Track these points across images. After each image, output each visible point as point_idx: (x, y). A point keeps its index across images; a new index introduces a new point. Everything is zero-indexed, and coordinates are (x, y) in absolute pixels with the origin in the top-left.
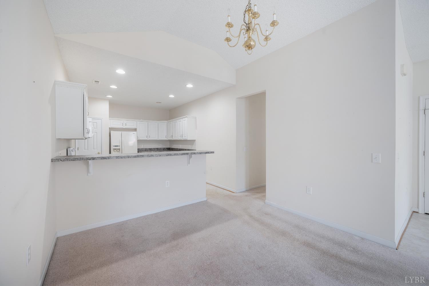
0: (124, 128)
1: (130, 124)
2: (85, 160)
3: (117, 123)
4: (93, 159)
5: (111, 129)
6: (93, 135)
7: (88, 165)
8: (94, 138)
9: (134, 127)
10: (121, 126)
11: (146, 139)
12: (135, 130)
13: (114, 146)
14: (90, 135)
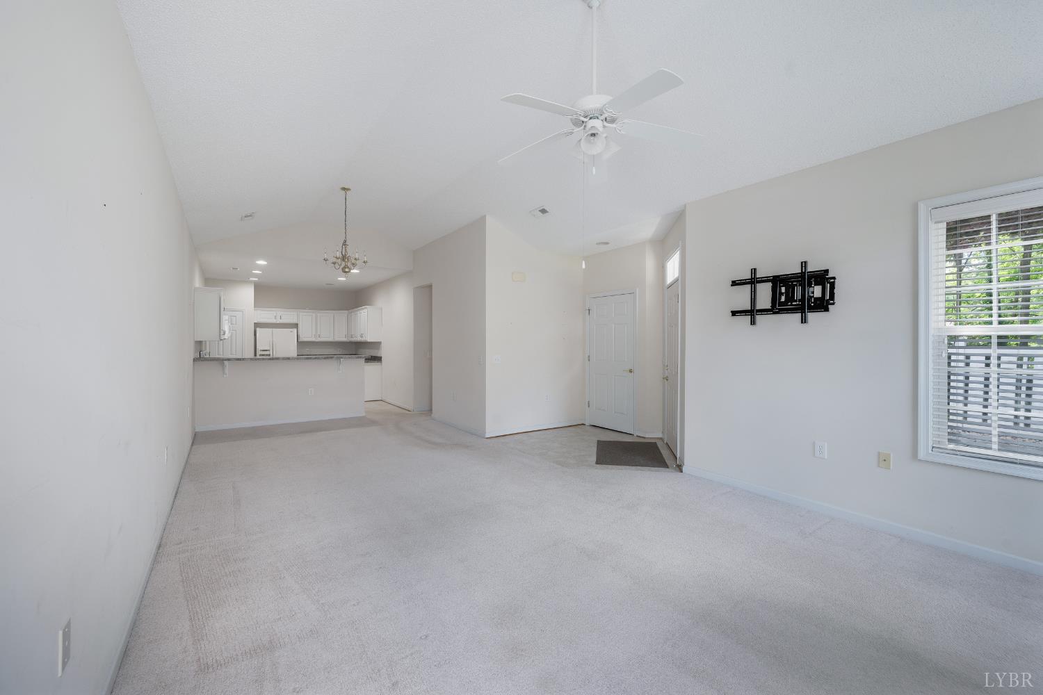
0: (278, 322)
1: (288, 316)
2: (221, 361)
3: (267, 316)
4: (229, 360)
5: (257, 325)
6: (229, 335)
7: (223, 365)
8: (231, 339)
9: (295, 321)
10: (273, 321)
11: (313, 339)
12: (296, 326)
13: (261, 350)
14: (226, 336)
